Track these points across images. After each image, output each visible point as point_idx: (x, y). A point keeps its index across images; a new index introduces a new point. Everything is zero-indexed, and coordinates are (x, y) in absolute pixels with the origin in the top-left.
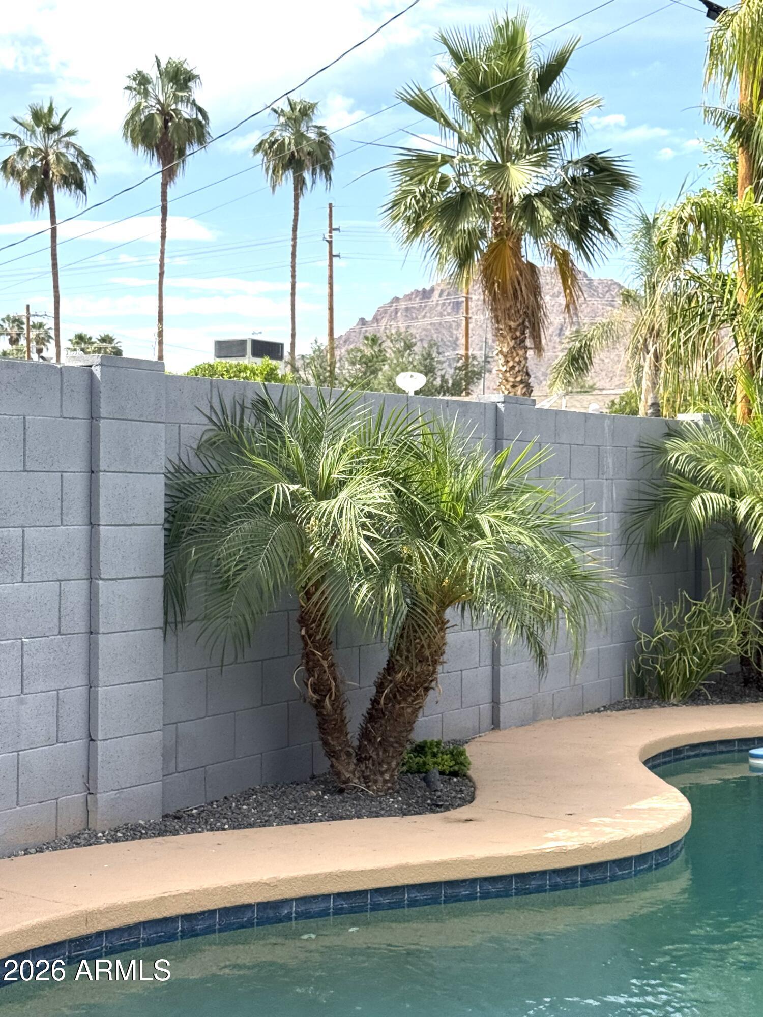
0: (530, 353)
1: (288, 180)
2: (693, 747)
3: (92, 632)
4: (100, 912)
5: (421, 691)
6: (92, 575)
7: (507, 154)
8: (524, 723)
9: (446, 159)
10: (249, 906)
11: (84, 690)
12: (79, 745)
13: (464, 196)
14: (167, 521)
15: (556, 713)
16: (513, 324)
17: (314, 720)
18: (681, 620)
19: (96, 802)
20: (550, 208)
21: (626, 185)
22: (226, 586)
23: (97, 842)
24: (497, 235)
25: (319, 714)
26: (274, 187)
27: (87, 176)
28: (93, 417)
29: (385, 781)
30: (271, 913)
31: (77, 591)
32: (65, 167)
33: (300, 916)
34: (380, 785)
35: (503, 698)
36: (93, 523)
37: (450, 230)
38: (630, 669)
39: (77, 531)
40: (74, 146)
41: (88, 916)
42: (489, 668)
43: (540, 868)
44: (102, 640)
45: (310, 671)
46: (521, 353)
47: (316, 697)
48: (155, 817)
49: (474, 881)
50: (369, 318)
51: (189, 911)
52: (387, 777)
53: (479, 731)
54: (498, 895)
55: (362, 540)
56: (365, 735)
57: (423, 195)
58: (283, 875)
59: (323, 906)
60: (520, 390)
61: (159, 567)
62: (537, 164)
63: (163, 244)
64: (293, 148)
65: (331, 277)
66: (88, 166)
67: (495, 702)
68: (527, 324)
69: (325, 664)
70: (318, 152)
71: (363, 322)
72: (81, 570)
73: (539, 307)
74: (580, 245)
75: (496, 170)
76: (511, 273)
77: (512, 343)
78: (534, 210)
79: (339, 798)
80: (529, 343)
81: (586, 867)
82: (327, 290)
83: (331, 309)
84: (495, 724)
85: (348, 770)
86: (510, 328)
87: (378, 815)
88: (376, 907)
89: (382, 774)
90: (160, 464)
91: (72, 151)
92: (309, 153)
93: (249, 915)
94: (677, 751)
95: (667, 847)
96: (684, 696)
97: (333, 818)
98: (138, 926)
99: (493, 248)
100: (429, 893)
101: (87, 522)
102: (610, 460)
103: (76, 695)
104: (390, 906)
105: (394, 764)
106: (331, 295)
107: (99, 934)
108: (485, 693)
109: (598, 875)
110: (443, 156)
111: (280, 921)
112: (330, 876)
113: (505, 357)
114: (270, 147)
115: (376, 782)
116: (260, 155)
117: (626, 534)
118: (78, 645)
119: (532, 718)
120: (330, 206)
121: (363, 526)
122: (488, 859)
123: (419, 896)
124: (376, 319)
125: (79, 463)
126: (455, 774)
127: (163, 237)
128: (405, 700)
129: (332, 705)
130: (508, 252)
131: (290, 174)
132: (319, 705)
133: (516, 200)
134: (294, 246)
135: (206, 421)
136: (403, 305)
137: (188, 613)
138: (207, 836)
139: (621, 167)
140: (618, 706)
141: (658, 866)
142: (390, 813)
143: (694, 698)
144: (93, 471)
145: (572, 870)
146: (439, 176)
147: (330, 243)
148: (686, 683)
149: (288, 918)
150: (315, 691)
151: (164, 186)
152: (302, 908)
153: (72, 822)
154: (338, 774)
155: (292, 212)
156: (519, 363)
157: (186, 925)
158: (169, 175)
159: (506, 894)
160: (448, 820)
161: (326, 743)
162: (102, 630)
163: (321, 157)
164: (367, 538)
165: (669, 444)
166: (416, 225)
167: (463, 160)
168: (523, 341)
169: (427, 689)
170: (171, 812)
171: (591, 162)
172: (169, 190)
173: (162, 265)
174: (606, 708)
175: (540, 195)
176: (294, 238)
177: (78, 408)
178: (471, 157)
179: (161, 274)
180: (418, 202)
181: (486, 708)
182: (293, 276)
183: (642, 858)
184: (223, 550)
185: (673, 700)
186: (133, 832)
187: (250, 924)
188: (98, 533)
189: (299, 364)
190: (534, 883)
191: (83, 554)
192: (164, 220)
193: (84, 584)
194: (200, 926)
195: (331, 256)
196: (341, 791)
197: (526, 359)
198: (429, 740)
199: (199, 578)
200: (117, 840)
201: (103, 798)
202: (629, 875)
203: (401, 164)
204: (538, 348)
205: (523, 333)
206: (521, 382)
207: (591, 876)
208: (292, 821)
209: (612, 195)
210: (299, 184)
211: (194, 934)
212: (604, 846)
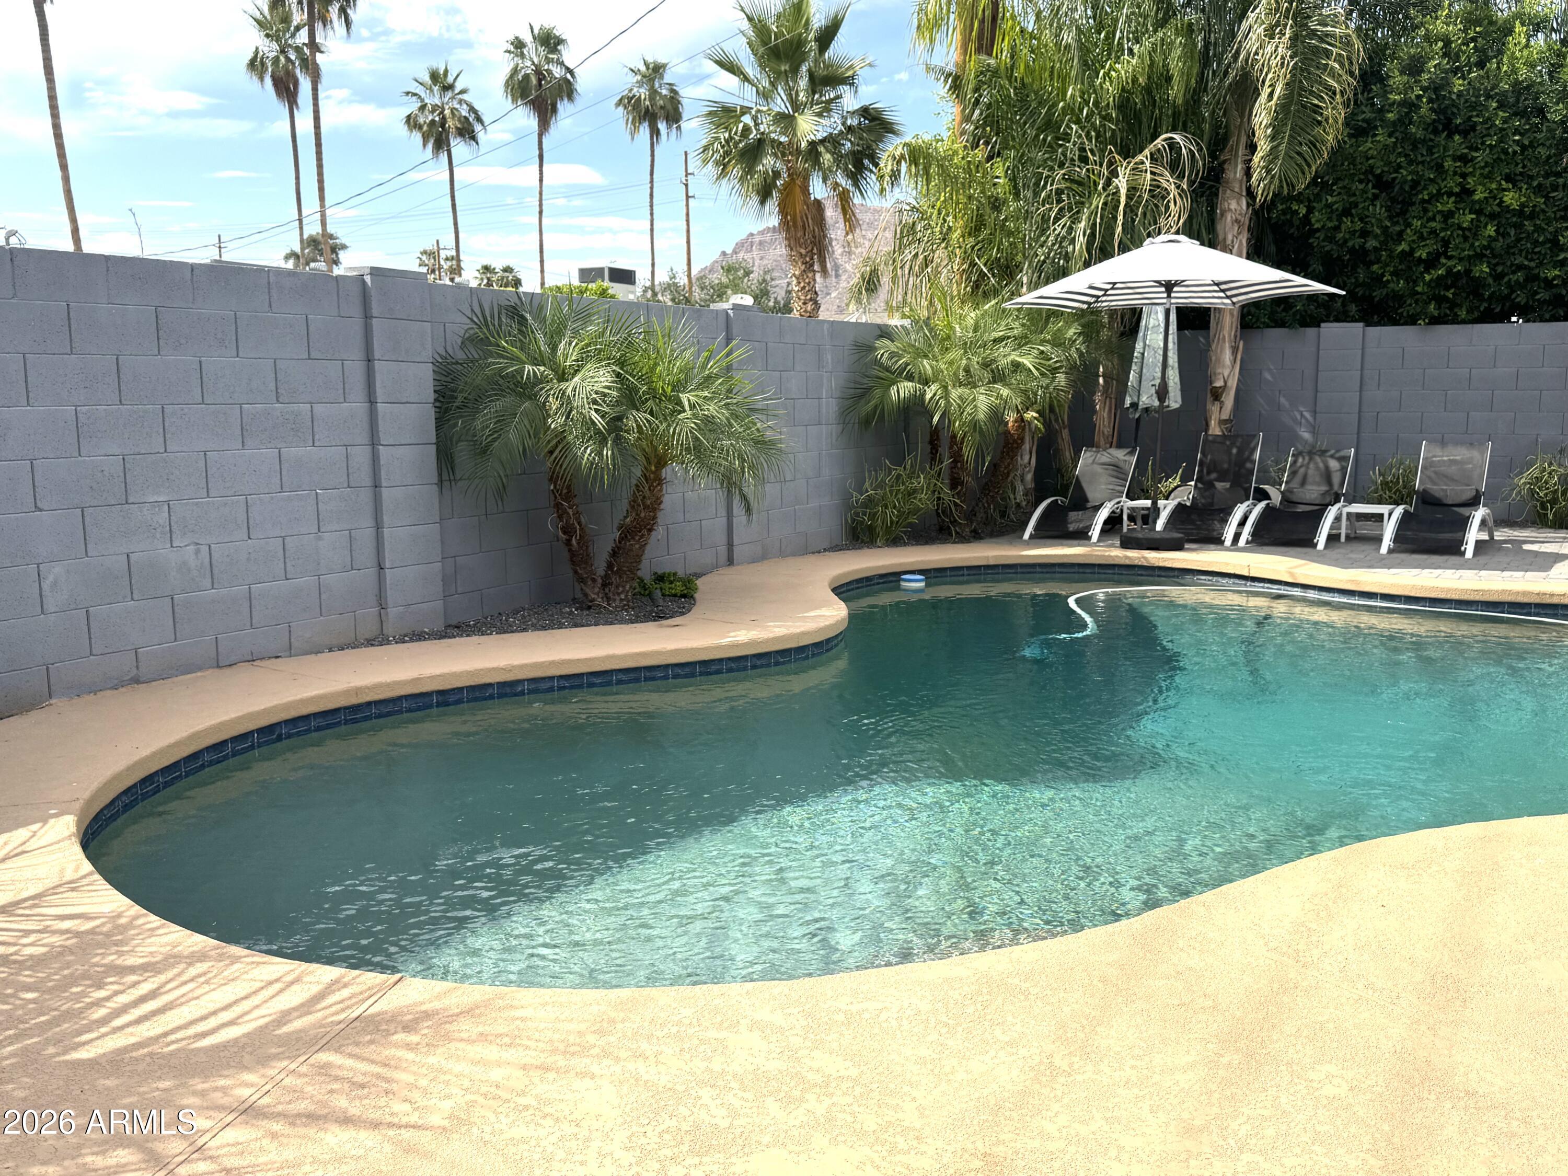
0: (818, 276)
1: (644, 131)
2: (882, 576)
3: (376, 486)
4: (368, 688)
5: (645, 532)
6: (374, 442)
7: (797, 106)
8: (754, 560)
9: (745, 110)
10: (490, 685)
11: (373, 530)
12: (373, 571)
13: (760, 143)
14: (436, 400)
15: (783, 554)
16: (803, 251)
17: (566, 555)
18: (883, 481)
19: (387, 614)
20: (832, 154)
21: (893, 132)
22: (484, 451)
23: (389, 643)
24: (789, 176)
25: (570, 550)
26: (633, 139)
27: (478, 127)
28: (367, 316)
29: (621, 600)
30: (508, 690)
31: (361, 455)
32: (459, 120)
33: (531, 692)
34: (617, 603)
35: (736, 541)
36: (372, 401)
37: (749, 170)
38: (846, 520)
39: (359, 407)
40: (466, 102)
41: (358, 690)
42: (725, 519)
43: (718, 657)
44: (385, 493)
45: (560, 517)
46: (810, 275)
47: (565, 537)
48: (439, 626)
49: (667, 666)
50: (729, 251)
51: (441, 688)
52: (623, 597)
53: (716, 567)
54: (686, 676)
55: (593, 412)
56: (610, 566)
57: (727, 141)
58: (516, 663)
59: (548, 685)
60: (809, 307)
61: (431, 435)
62: (819, 115)
63: (541, 187)
64: (647, 103)
65: (688, 215)
66: (479, 119)
67: (730, 545)
68: (815, 251)
69: (570, 511)
70: (669, 107)
71: (724, 253)
72: (362, 437)
73: (825, 236)
74: (856, 184)
75: (786, 121)
76: (800, 207)
77: (803, 267)
78: (818, 154)
79: (585, 613)
80: (816, 267)
81: (754, 656)
82: (685, 227)
83: (688, 242)
84: (730, 561)
85: (594, 593)
86: (801, 254)
87: (611, 623)
88: (591, 685)
89: (619, 594)
90: (427, 354)
91: (465, 106)
92: (662, 107)
93: (491, 691)
94: (868, 579)
95: (821, 642)
96: (887, 540)
97: (576, 625)
98: (400, 698)
99: (786, 186)
100: (632, 675)
101: (367, 399)
102: (829, 357)
103: (366, 534)
104: (601, 685)
105: (628, 587)
106: (688, 231)
107: (369, 704)
108: (721, 539)
109: (764, 661)
110: (742, 107)
111: (516, 695)
112: (552, 663)
113: (797, 278)
114: (629, 102)
115: (615, 600)
116: (621, 109)
117: (845, 414)
118: (365, 496)
119: (763, 556)
120: (686, 153)
121: (595, 402)
122: (676, 650)
123: (624, 677)
124: (735, 252)
125: (356, 353)
126: (684, 596)
127: (541, 180)
128: (633, 538)
129: (578, 544)
130: (798, 190)
131: (646, 124)
132: (568, 543)
133: (804, 145)
134: (652, 188)
135: (468, 321)
136: (757, 239)
137: (457, 472)
138: (475, 639)
139: (889, 116)
140: (836, 548)
141: (813, 655)
142: (622, 621)
143: (895, 541)
144: (369, 360)
145: (744, 658)
146: (741, 126)
147: (686, 185)
148: (888, 530)
149: (522, 693)
150: (564, 533)
151: (540, 136)
152: (532, 686)
153: (369, 629)
154: (586, 595)
155: (649, 158)
156: (809, 283)
157: (440, 699)
158: (544, 125)
159: (693, 675)
160: (661, 626)
161: (576, 572)
162: (384, 484)
163: (672, 112)
164: (596, 411)
165: (878, 343)
166: (724, 167)
167: (758, 111)
168: (812, 265)
169: (650, 530)
170: (454, 623)
171: (865, 112)
172: (545, 141)
173: (541, 205)
174: (825, 550)
175: (822, 141)
176: (652, 182)
177: (355, 310)
178: (765, 109)
179: (541, 213)
180: (723, 147)
181: (723, 550)
182: (652, 214)
183: (801, 649)
184: (478, 424)
185: (879, 543)
186: (418, 636)
187: (491, 697)
188: (376, 408)
189: (657, 289)
190: (714, 668)
191: (366, 425)
192: (541, 166)
193: (368, 449)
194: (452, 699)
195: (688, 197)
196: (589, 608)
197: (815, 280)
198: (667, 571)
199: (462, 445)
200: (404, 642)
201: (393, 612)
202: (790, 661)
203: (710, 113)
204: (824, 271)
205: (812, 259)
206: (811, 299)
207: (759, 663)
208: (544, 628)
209: (881, 141)
210: (655, 133)
211: (447, 704)
212: (768, 641)
